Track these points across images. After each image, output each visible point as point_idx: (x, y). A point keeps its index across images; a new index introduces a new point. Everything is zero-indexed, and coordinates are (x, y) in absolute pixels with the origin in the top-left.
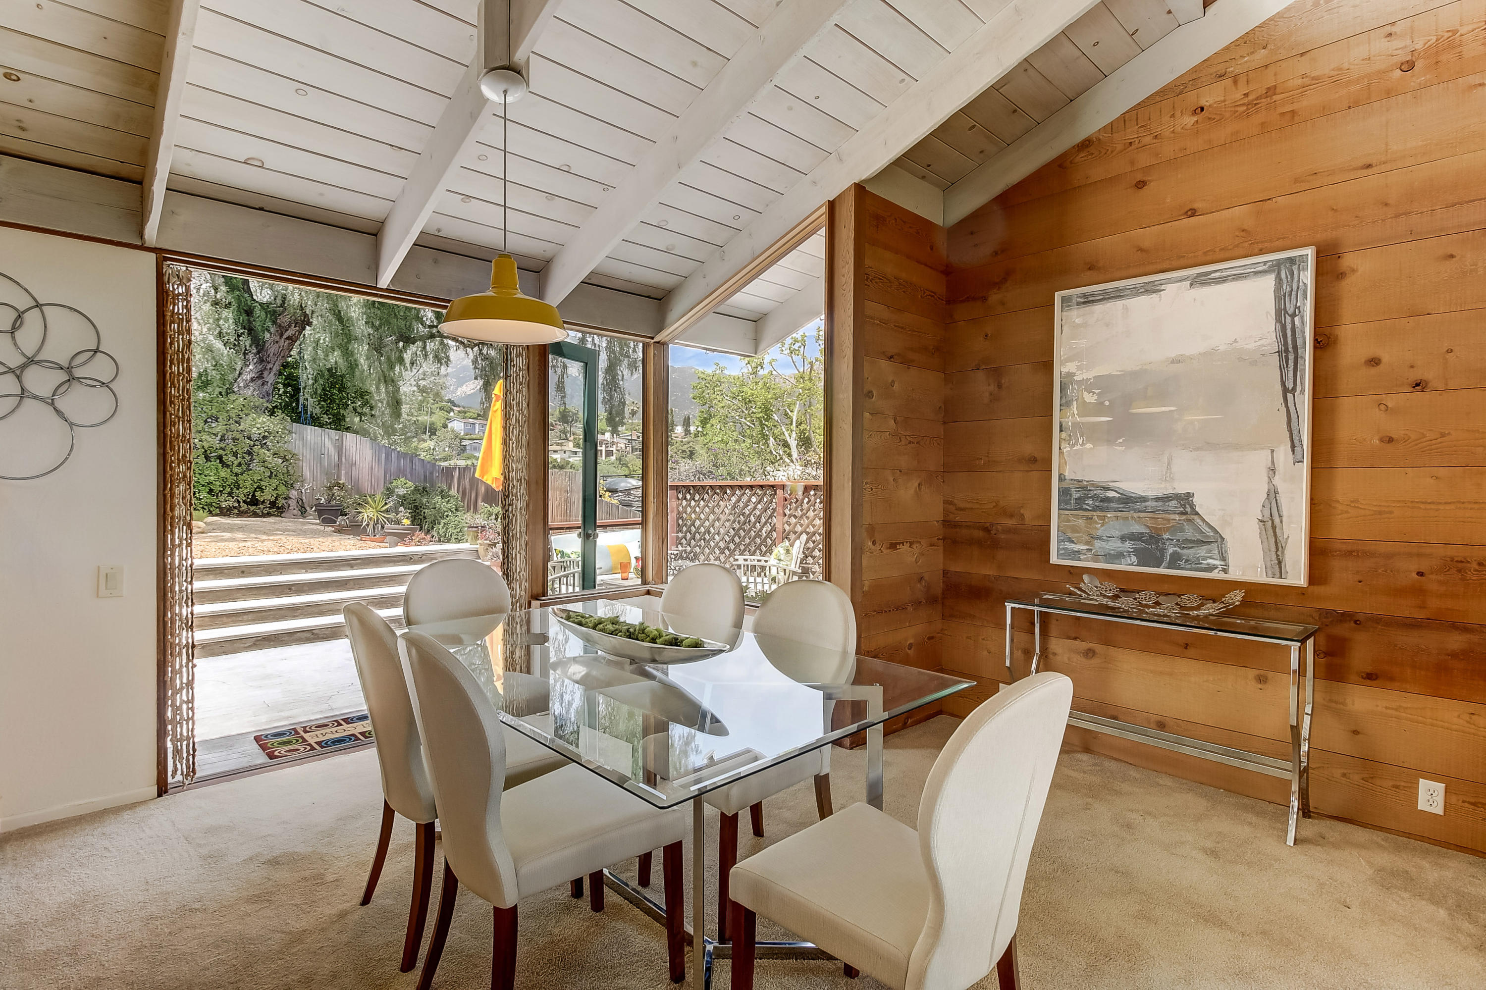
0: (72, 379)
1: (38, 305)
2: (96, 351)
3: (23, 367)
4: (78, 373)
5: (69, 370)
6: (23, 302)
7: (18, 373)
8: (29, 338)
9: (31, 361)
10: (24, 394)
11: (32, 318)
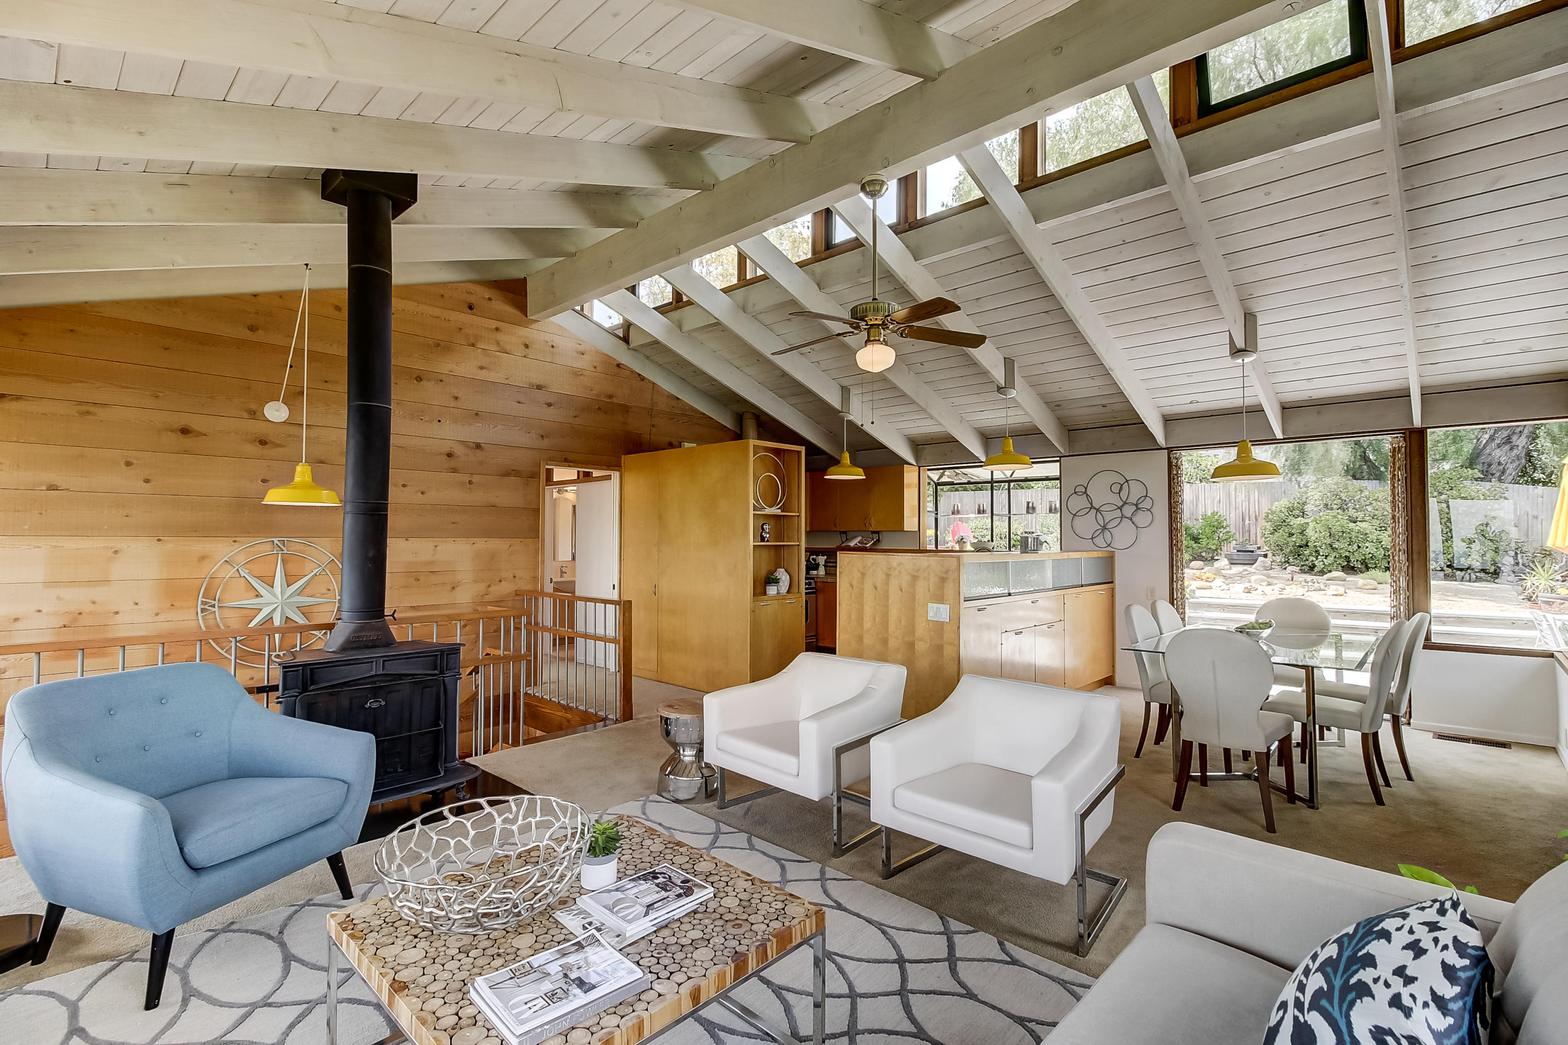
0: (1138, 509)
1: (1127, 481)
2: (1146, 496)
3: (1122, 506)
4: (1140, 506)
5: (1136, 505)
6: (1122, 481)
7: (1120, 508)
8: (1124, 495)
9: (1125, 503)
10: (1123, 516)
11: (1125, 486)
